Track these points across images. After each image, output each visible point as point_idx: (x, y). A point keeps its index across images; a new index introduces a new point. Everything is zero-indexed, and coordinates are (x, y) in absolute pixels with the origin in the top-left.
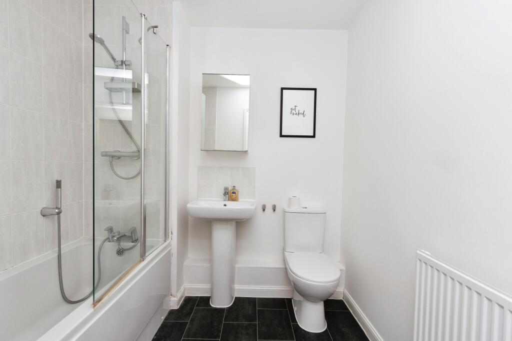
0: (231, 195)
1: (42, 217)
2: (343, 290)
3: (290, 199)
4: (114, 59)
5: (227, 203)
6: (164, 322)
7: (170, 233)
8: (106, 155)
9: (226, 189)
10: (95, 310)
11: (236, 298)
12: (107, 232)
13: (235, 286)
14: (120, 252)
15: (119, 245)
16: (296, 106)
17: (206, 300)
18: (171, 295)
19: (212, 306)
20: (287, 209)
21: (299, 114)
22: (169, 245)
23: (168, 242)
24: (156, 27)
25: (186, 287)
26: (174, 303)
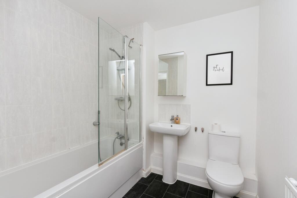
0: (175, 120)
1: (93, 125)
2: (255, 196)
3: (213, 125)
4: (119, 56)
5: (173, 125)
6: (138, 182)
7: (142, 138)
8: (117, 100)
9: (173, 117)
10: (99, 168)
11: (177, 180)
12: (117, 134)
13: (177, 173)
14: (121, 144)
15: (121, 141)
16: (217, 65)
17: (161, 177)
18: (143, 170)
19: (163, 181)
20: (210, 132)
21: (219, 70)
22: (142, 144)
23: (141, 142)
24: (133, 39)
25: (152, 167)
26: (144, 174)
